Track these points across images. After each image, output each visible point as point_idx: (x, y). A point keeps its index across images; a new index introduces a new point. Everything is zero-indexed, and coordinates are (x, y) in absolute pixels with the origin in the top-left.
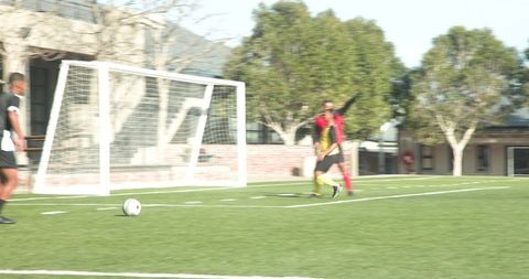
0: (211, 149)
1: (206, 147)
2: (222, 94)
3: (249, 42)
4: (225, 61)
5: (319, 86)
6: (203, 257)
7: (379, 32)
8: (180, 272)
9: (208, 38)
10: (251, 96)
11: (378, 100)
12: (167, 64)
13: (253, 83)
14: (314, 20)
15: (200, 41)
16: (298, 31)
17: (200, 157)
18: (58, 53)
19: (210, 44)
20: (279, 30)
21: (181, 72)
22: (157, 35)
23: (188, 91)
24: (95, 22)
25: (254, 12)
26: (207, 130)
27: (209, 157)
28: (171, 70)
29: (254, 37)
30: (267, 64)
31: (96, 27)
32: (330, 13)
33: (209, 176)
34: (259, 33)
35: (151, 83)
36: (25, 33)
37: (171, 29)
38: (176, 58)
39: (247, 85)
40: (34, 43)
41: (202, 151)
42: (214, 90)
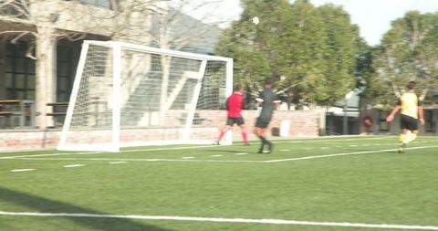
0: (204, 114)
1: (198, 112)
2: (215, 68)
3: (236, 25)
4: (217, 41)
5: (294, 61)
6: (194, 203)
7: (346, 16)
8: (175, 215)
9: (204, 22)
10: (238, 69)
11: (344, 72)
12: (170, 43)
13: (239, 59)
14: (292, 6)
15: (197, 24)
16: (279, 15)
17: (194, 120)
18: (80, 34)
19: (206, 27)
20: (262, 15)
21: (182, 50)
23: (186, 65)
24: (111, 9)
26: (201, 98)
27: (202, 120)
28: (172, 48)
29: (241, 21)
30: (251, 43)
31: (112, 13)
33: (202, 136)
34: (246, 17)
35: (156, 60)
36: (54, 18)
37: (174, 14)
38: (178, 38)
39: (235, 61)
40: (61, 26)
41: (196, 115)
42: (208, 65)
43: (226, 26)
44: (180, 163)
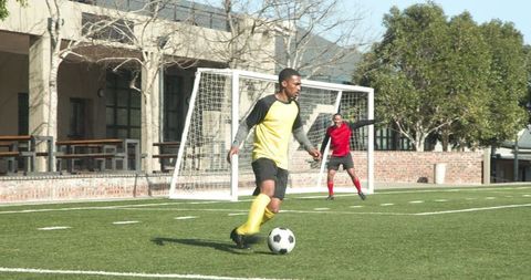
2: (352, 100)
3: (378, 50)
4: (355, 68)
5: (451, 90)
7: (518, 35)
9: (339, 44)
10: (379, 101)
13: (382, 88)
14: (449, 25)
15: (331, 46)
16: (430, 35)
18: (192, 61)
19: (341, 50)
20: (411, 34)
21: (311, 78)
22: (288, 42)
23: (318, 97)
24: (229, 29)
25: (386, 17)
29: (385, 43)
31: (229, 35)
32: (466, 17)
34: (389, 38)
36: (162, 42)
37: (304, 35)
38: (307, 64)
39: (377, 91)
40: (170, 51)
42: (343, 96)
43: (364, 49)
44: (312, 215)
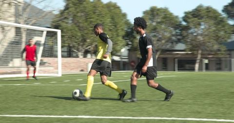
0: (46, 60)
1: (43, 58)
2: (51, 35)
3: (62, 12)
4: (51, 20)
6: (42, 107)
8: (31, 114)
9: (44, 10)
10: (64, 36)
11: (120, 38)
12: (25, 21)
13: (65, 30)
14: (92, 2)
15: (40, 11)
16: (85, 7)
17: (40, 63)
19: (45, 13)
20: (76, 7)
21: (32, 25)
22: (20, 8)
23: (35, 34)
26: (44, 51)
27: (44, 63)
28: (27, 24)
29: (65, 10)
30: (70, 22)
33: (45, 72)
34: (67, 8)
35: (18, 30)
37: (27, 5)
38: (29, 19)
39: (62, 32)
41: (41, 60)
42: (47, 33)
43: (56, 13)
44: (34, 86)
